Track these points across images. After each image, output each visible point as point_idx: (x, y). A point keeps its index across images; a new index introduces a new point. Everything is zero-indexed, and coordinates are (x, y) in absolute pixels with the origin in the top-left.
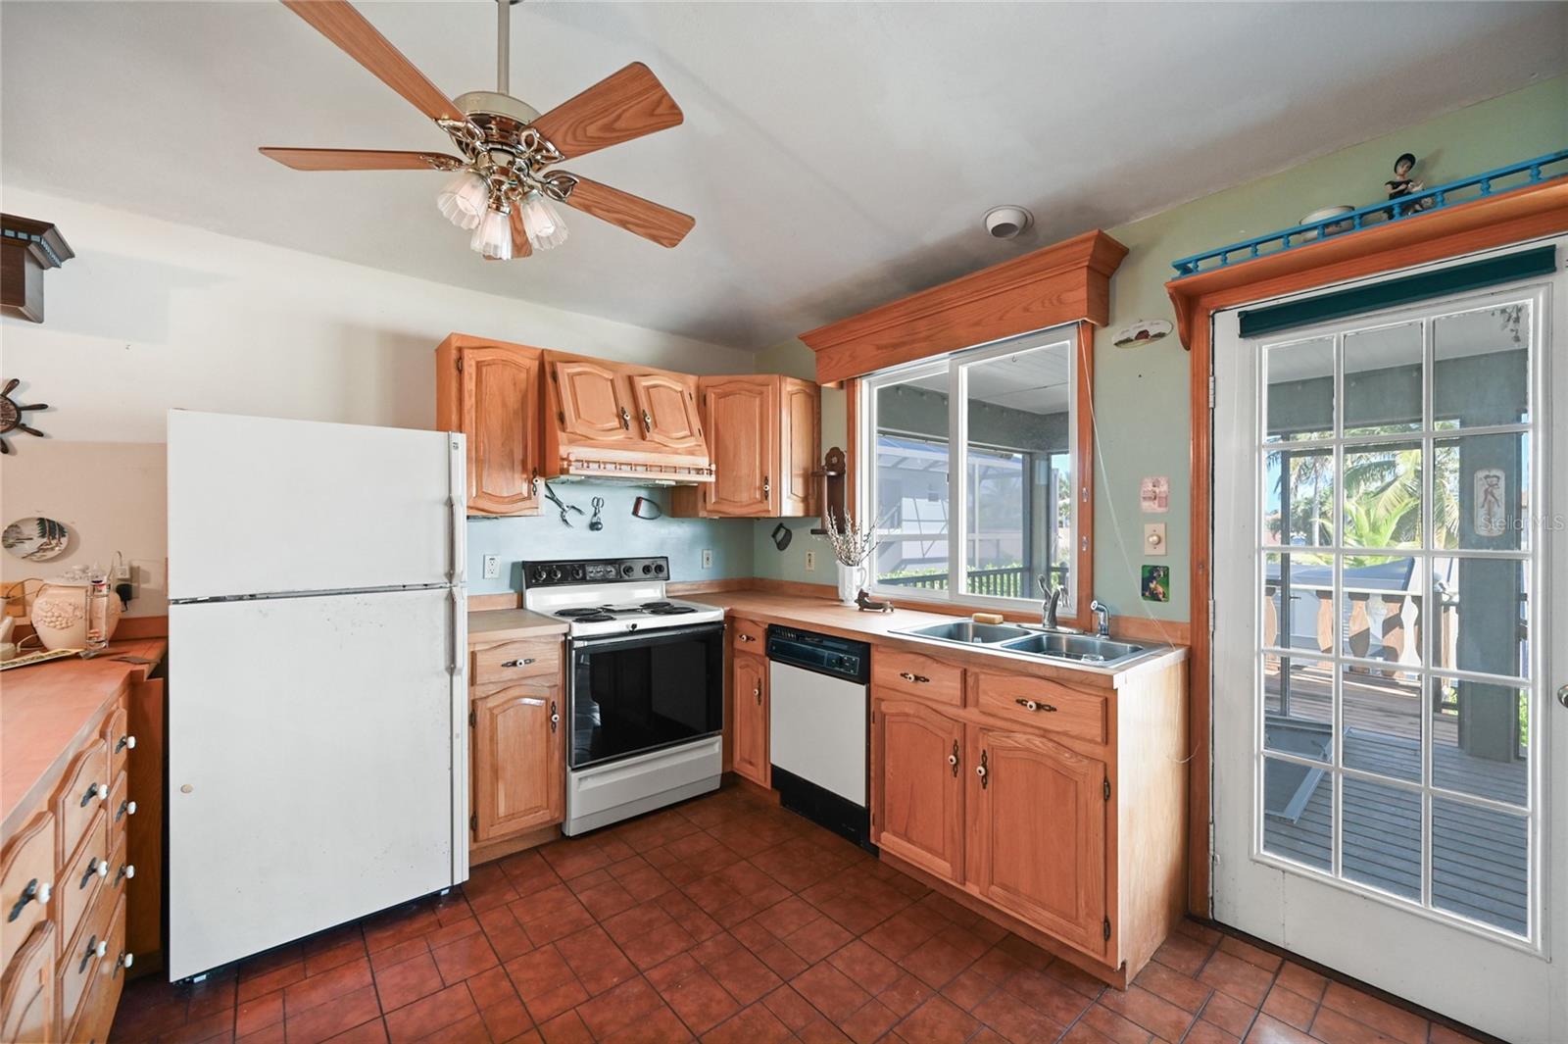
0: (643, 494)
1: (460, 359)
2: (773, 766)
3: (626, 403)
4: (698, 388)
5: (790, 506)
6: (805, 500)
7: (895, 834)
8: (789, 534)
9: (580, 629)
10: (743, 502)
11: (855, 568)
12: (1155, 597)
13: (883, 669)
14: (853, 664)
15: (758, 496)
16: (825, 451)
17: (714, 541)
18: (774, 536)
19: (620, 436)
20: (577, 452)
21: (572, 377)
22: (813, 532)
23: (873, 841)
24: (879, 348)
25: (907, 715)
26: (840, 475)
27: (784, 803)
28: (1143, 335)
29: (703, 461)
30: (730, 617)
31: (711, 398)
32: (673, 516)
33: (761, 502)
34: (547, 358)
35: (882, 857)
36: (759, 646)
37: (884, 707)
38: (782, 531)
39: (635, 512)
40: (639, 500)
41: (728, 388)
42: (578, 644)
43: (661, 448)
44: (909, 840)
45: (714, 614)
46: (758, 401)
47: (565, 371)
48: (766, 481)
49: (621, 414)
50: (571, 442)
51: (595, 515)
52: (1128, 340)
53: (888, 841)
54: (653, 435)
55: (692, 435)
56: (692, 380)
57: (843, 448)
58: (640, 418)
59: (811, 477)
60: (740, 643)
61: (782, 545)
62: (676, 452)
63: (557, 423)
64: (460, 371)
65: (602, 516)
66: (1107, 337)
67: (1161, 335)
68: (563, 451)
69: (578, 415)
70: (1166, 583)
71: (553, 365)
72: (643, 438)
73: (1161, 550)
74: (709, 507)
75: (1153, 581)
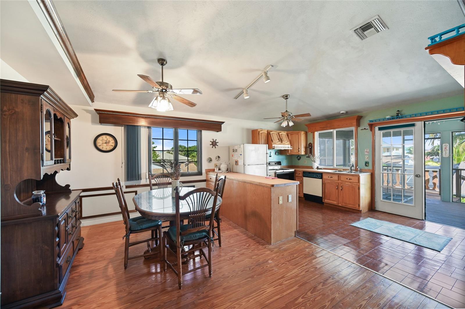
0: (276, 151)
1: (259, 133)
2: (304, 193)
3: (279, 137)
4: (287, 133)
5: (303, 153)
6: (305, 152)
7: (327, 199)
8: (300, 157)
9: (277, 171)
10: (295, 152)
11: (316, 163)
12: (367, 166)
13: (325, 177)
14: (320, 176)
15: (298, 151)
16: (308, 143)
17: (286, 159)
18: (297, 158)
19: (279, 143)
20: (275, 146)
21: (272, 134)
22: (307, 157)
23: (323, 201)
24: (321, 128)
25: (329, 183)
26: (312, 147)
27: (305, 199)
28: (365, 129)
29: (290, 146)
30: (295, 171)
31: (289, 135)
32: (281, 154)
33: (298, 152)
34: (268, 131)
35: (325, 204)
36: (301, 175)
37: (325, 182)
38: (299, 157)
39: (275, 154)
40: (276, 152)
41: (292, 133)
42: (277, 173)
43: (284, 144)
44: (330, 200)
45: (293, 170)
46: (297, 135)
47: (271, 133)
48: (299, 149)
49: (279, 139)
50: (274, 144)
51: (270, 154)
52: (363, 129)
53: (326, 201)
54: (283, 142)
55: (288, 142)
56: (286, 132)
57: (312, 143)
58: (281, 140)
59: (306, 148)
60: (296, 175)
61: (299, 159)
62: (286, 145)
63: (271, 141)
64: (259, 134)
65: (271, 155)
66: (359, 129)
67: (367, 129)
68: (273, 145)
69: (274, 140)
70: (368, 164)
71: (269, 132)
72: (282, 143)
73: (368, 159)
74: (289, 153)
75: (367, 164)
